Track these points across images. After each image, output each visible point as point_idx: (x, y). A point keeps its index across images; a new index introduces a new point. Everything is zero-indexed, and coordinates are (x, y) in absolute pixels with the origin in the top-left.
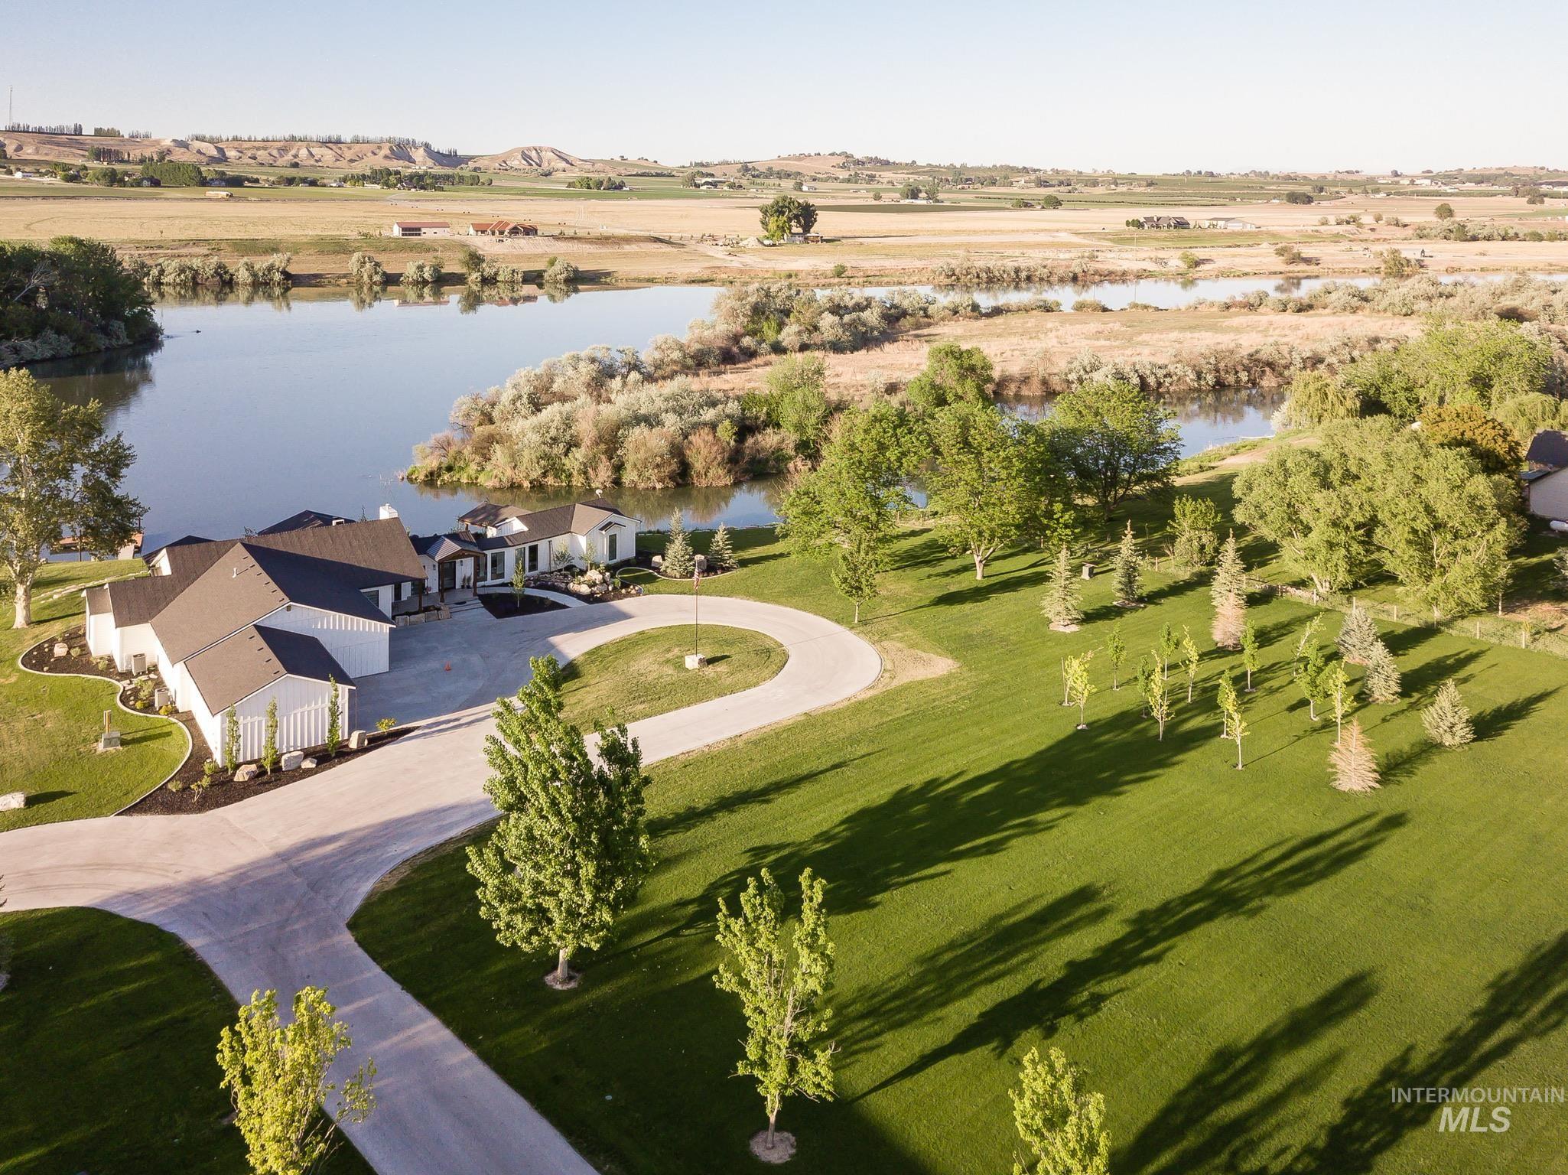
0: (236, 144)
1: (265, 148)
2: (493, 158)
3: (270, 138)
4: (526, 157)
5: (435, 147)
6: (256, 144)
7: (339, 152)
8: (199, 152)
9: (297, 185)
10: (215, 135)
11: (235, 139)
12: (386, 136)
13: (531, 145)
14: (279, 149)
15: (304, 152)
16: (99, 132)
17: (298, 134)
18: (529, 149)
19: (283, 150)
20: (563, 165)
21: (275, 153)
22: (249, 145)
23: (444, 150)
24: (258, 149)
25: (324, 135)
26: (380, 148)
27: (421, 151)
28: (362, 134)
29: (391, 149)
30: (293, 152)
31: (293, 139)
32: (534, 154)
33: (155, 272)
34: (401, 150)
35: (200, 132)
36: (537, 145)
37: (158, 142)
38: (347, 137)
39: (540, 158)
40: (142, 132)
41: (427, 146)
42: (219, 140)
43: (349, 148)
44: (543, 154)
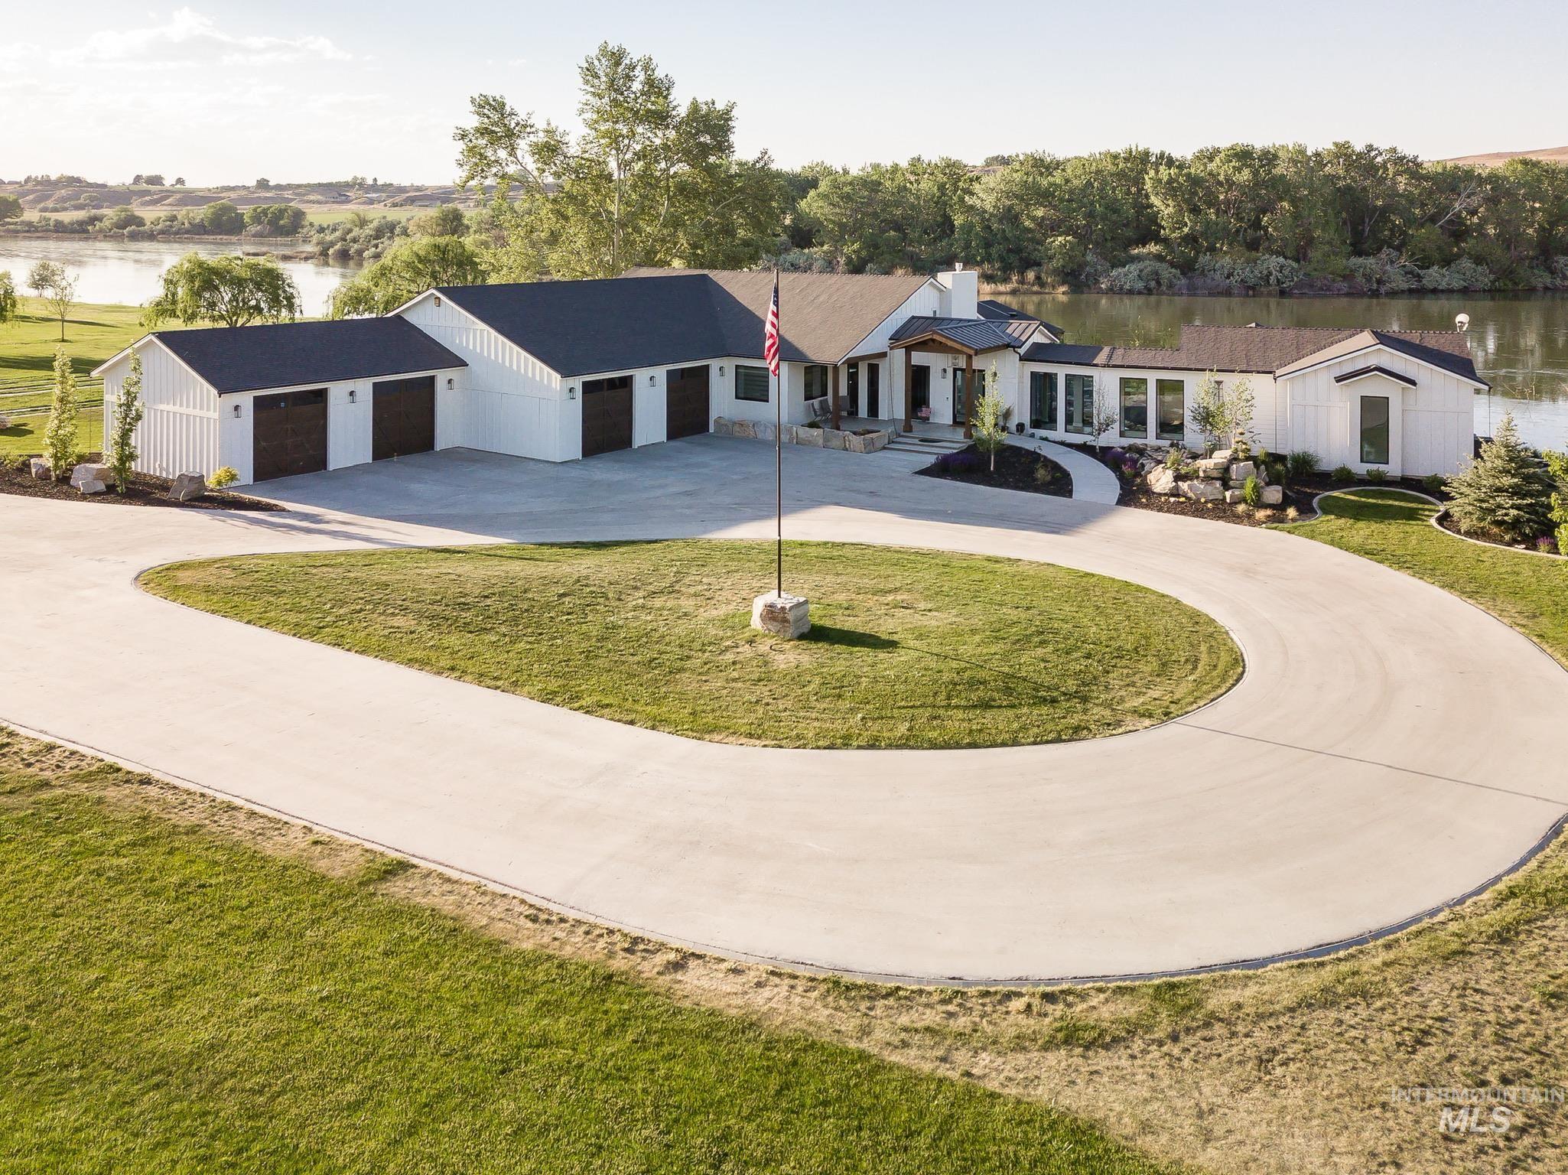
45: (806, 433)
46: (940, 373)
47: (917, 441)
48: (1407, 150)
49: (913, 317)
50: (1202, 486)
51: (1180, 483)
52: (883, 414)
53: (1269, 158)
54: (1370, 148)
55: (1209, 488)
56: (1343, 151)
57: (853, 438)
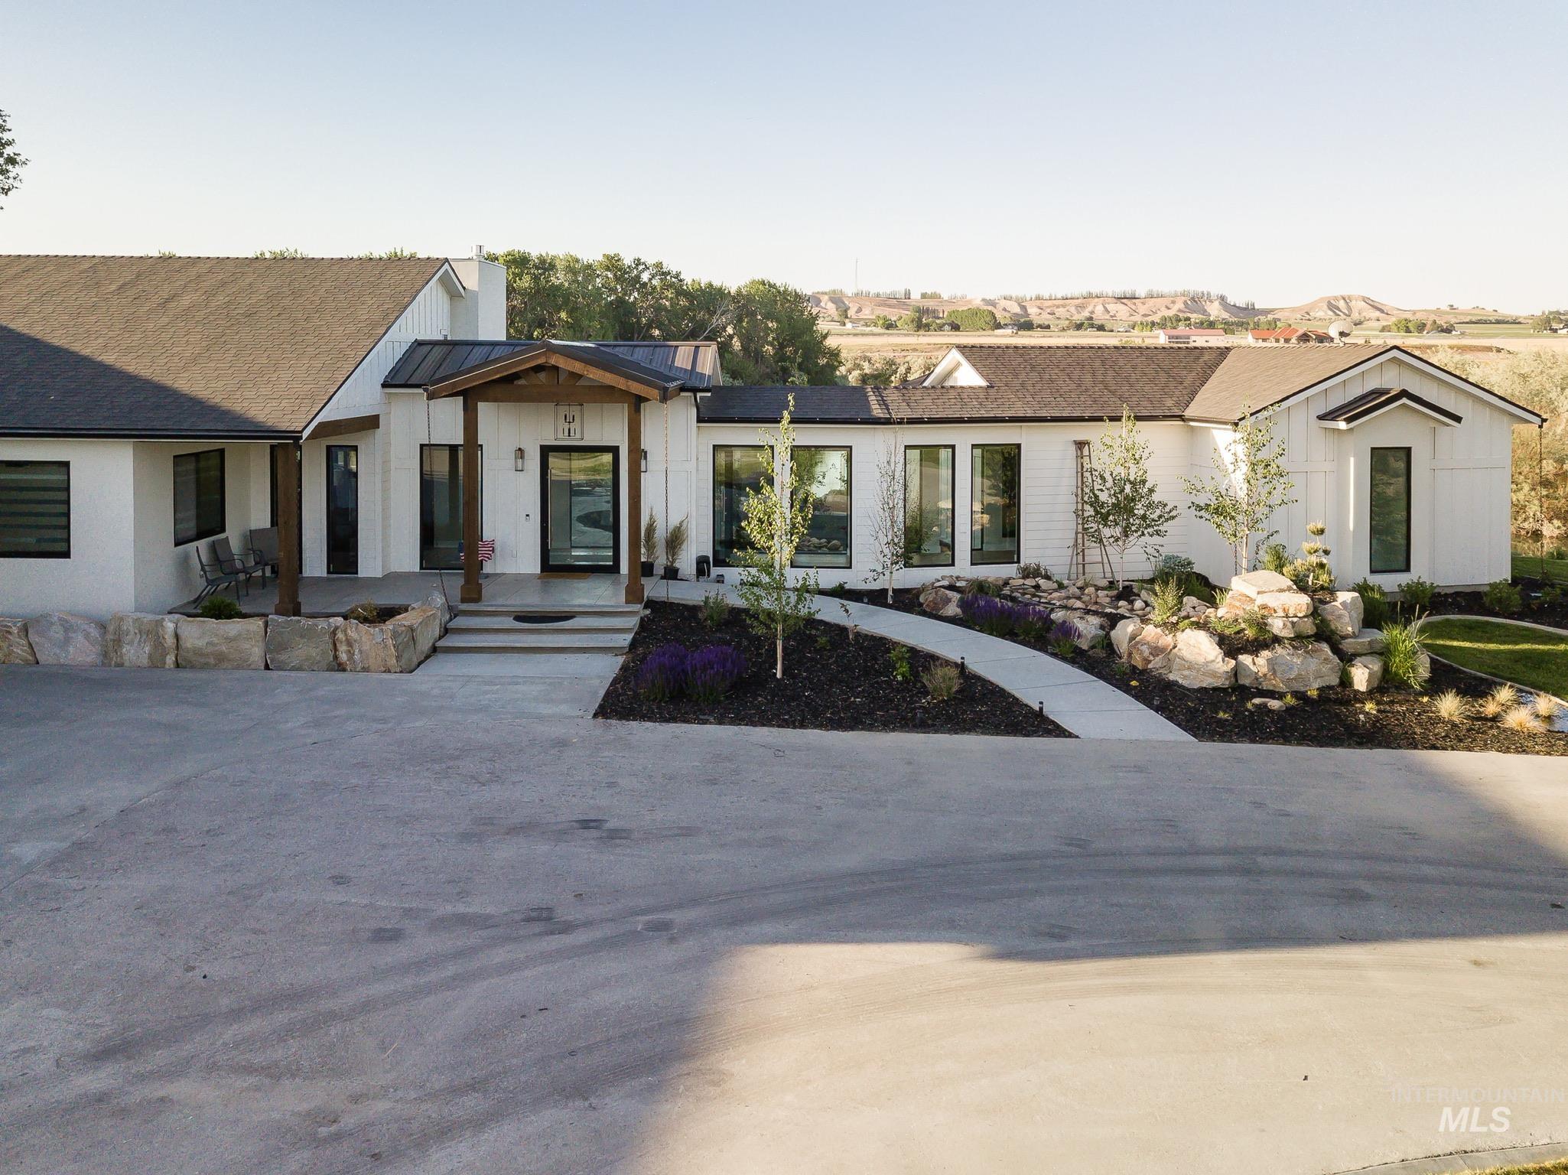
0: (1038, 303)
1: (1064, 306)
2: (1293, 310)
3: (1069, 296)
4: (1332, 307)
5: (1231, 300)
6: (1057, 302)
7: (1134, 307)
8: (1005, 310)
9: (1086, 329)
10: (1020, 294)
11: (1038, 298)
12: (1180, 289)
13: (1338, 293)
14: (1077, 307)
15: (1099, 309)
16: (924, 296)
17: (1095, 290)
18: (1336, 299)
19: (1080, 307)
20: (1378, 314)
21: (1073, 310)
22: (1050, 303)
23: (1241, 303)
24: (1058, 307)
25: (1119, 290)
26: (1173, 302)
27: (1216, 304)
28: (1158, 288)
29: (1185, 303)
30: (1090, 308)
31: (1090, 296)
32: (1342, 304)
33: (902, 370)
34: (1195, 301)
35: (1007, 293)
36: (1345, 293)
37: (970, 302)
38: (1141, 292)
39: (1349, 308)
40: (959, 295)
41: (1222, 298)
42: (1024, 299)
43: (1143, 304)
44: (1353, 304)
45: (200, 633)
46: (510, 461)
47: (510, 623)
48: (671, 265)
49: (419, 344)
50: (1297, 661)
51: (1246, 659)
52: (369, 565)
53: (546, 265)
54: (638, 262)
55: (1313, 664)
56: (613, 263)
57: (357, 631)
